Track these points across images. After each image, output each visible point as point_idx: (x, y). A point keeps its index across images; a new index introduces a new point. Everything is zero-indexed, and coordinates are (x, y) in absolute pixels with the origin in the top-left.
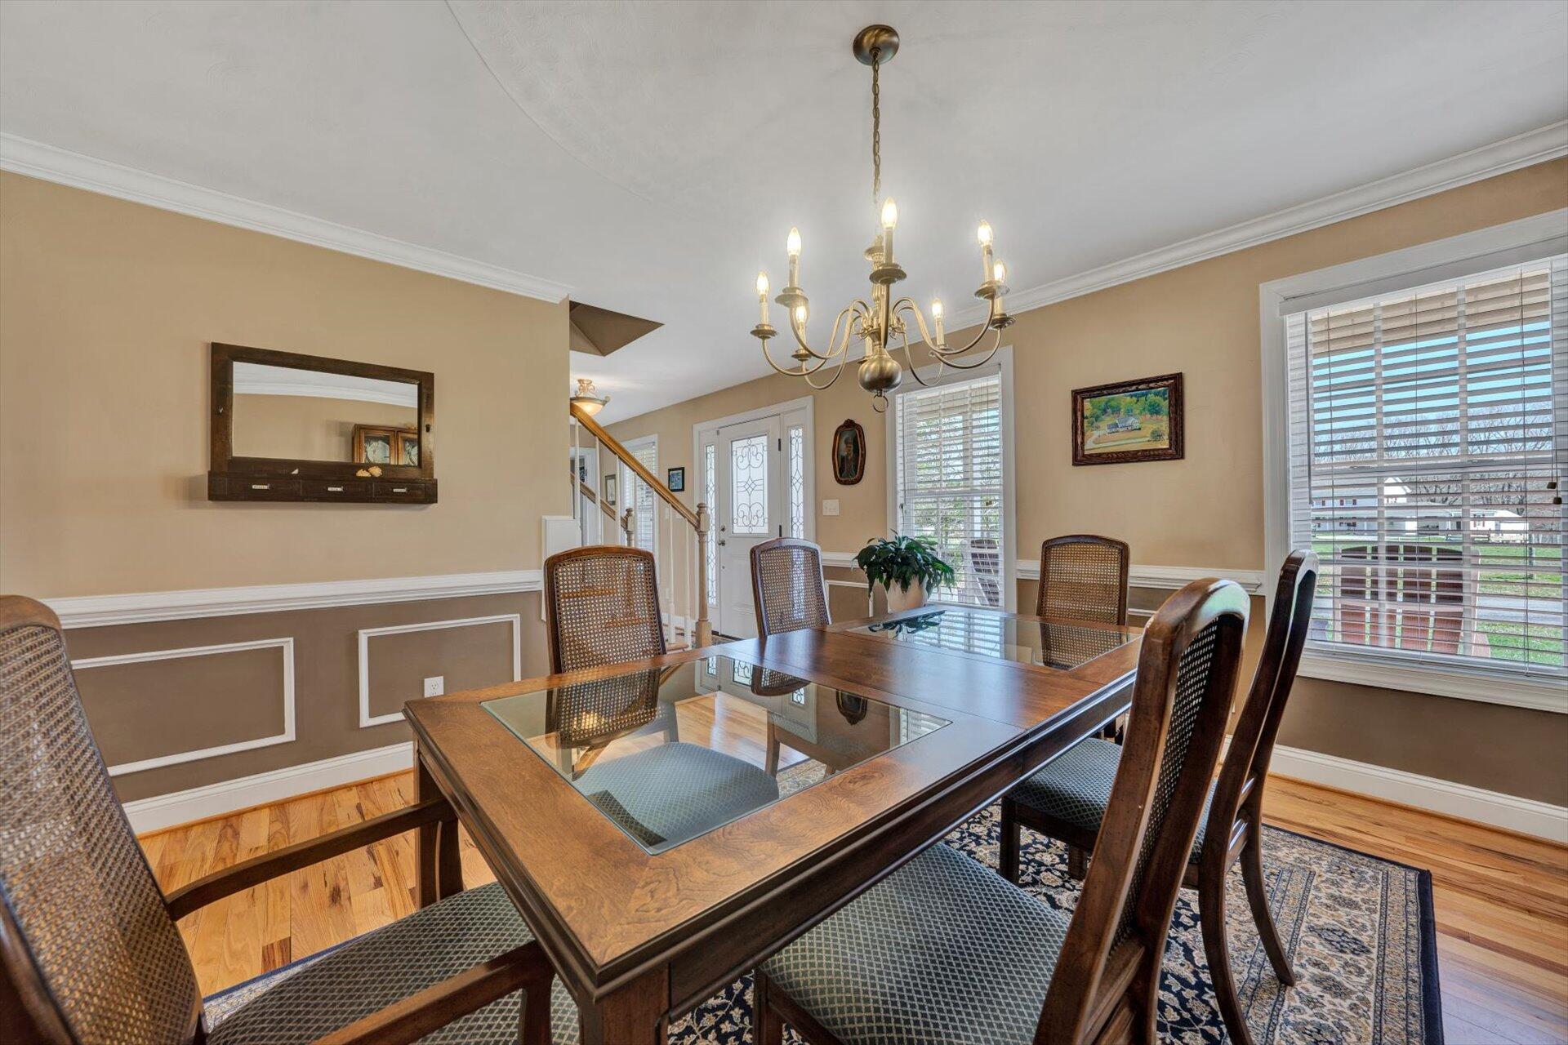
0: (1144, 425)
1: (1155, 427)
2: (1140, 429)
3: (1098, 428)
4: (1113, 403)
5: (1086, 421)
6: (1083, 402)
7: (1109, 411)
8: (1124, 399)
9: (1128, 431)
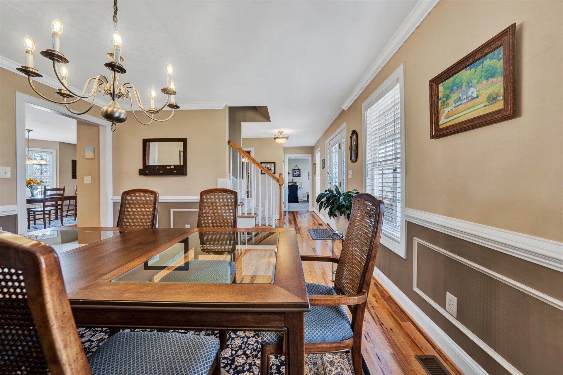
0: (481, 92)
1: (489, 91)
2: (477, 97)
3: (448, 105)
4: (457, 81)
5: (440, 101)
6: (438, 87)
7: (455, 88)
8: (465, 74)
9: (469, 101)
